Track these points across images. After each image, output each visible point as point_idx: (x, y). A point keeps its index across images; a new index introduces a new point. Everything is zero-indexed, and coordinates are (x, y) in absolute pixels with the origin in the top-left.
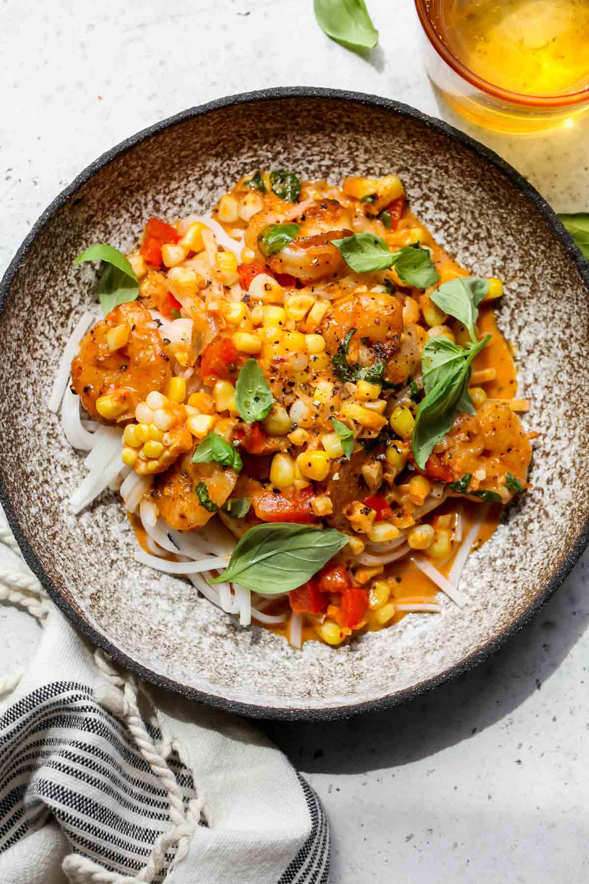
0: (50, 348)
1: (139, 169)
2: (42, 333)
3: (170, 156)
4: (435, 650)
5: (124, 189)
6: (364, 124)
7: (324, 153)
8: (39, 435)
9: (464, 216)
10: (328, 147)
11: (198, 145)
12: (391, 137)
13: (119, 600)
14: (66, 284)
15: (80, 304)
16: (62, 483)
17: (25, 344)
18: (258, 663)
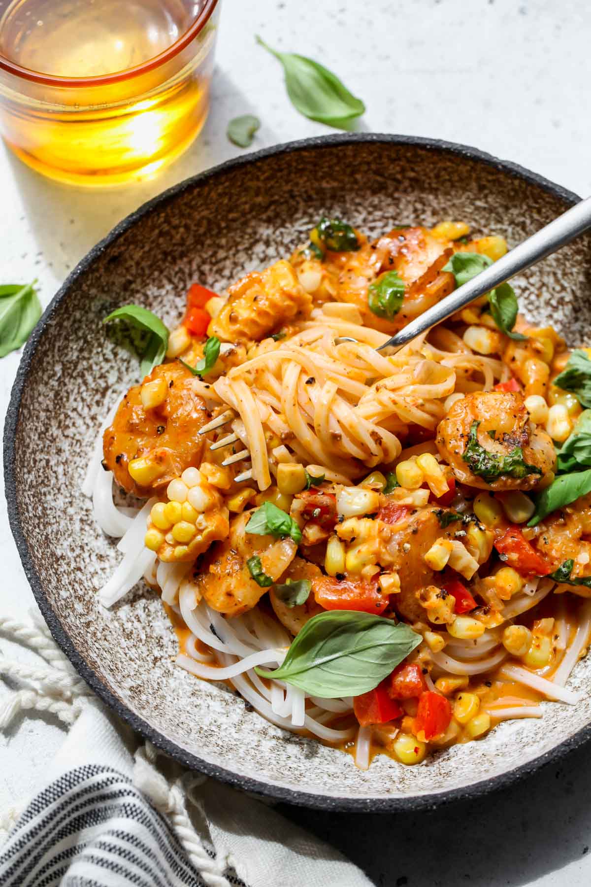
0: (84, 427)
1: (182, 230)
2: (75, 410)
3: (216, 217)
4: (534, 742)
5: (166, 254)
6: (430, 178)
7: (387, 218)
8: (71, 519)
9: (545, 279)
10: (391, 211)
11: (247, 207)
12: (460, 192)
13: (163, 697)
14: (101, 358)
15: (117, 382)
16: (97, 573)
17: (56, 418)
18: (328, 766)
